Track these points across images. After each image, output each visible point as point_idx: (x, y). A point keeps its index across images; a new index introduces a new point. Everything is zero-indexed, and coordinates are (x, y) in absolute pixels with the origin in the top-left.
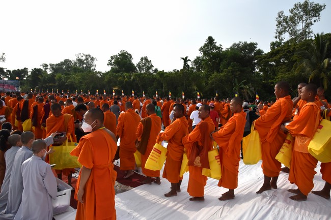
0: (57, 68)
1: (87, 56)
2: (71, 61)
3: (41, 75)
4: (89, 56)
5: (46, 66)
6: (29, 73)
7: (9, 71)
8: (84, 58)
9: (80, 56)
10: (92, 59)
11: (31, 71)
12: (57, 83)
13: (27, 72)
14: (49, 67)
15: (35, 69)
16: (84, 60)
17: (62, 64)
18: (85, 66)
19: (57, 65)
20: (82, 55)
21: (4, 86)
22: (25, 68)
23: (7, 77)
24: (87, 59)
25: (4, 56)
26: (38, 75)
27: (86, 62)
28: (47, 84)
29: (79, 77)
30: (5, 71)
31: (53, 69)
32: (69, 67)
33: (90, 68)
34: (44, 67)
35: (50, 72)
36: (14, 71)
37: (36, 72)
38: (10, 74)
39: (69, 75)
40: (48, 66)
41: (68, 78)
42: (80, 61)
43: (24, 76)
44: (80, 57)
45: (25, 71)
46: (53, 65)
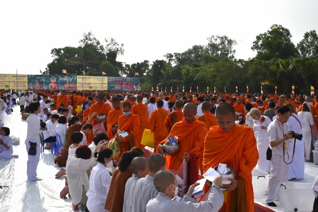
0: (183, 59)
1: (222, 38)
2: (201, 48)
3: (164, 68)
4: (226, 38)
5: (170, 56)
6: (150, 67)
7: (127, 66)
8: (218, 42)
9: (213, 39)
10: (230, 42)
11: (153, 64)
13: (147, 65)
14: (174, 58)
15: (157, 61)
16: (219, 45)
17: (190, 52)
18: (219, 52)
19: (183, 54)
20: (216, 38)
21: (122, 84)
22: (146, 61)
23: (125, 73)
24: (223, 43)
25: (123, 48)
26: (160, 68)
27: (221, 47)
28: (171, 81)
29: (212, 69)
30: (124, 66)
31: (178, 59)
32: (199, 56)
33: (227, 55)
34: (168, 57)
35: (175, 65)
36: (133, 65)
37: (159, 64)
38: (129, 70)
39: (198, 66)
40: (172, 56)
41: (197, 71)
42: (213, 46)
43: (144, 71)
44: (213, 41)
45: (145, 64)
46: (179, 54)
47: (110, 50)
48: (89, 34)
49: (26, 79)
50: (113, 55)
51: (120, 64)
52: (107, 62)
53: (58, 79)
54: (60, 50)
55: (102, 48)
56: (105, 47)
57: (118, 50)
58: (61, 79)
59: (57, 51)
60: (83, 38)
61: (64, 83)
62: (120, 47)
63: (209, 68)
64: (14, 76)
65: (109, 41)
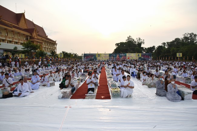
0: (171, 44)
1: (191, 34)
2: (179, 39)
4: (193, 34)
5: (164, 44)
7: (146, 48)
8: (189, 36)
9: (186, 35)
11: (157, 47)
12: (172, 53)
14: (166, 44)
15: (159, 46)
16: (189, 37)
17: (173, 42)
18: (189, 40)
19: (171, 42)
20: (187, 34)
21: (144, 56)
23: (145, 52)
24: (191, 36)
25: (144, 41)
26: (161, 49)
27: (190, 38)
28: (166, 54)
31: (169, 45)
32: (179, 43)
33: (193, 41)
34: (163, 44)
35: (167, 47)
36: (148, 48)
38: (147, 50)
39: (179, 47)
40: (165, 43)
41: (178, 50)
42: (186, 38)
43: (153, 50)
44: (186, 36)
45: (154, 47)
46: (169, 42)
47: (138, 42)
48: (130, 36)
49: (108, 55)
50: (140, 44)
51: (143, 48)
52: (137, 47)
53: (119, 55)
54: (118, 43)
55: (135, 42)
56: (136, 41)
57: (142, 42)
58: (120, 55)
59: (117, 44)
60: (127, 39)
61: (122, 56)
62: (142, 41)
63: (184, 48)
64: (104, 54)
65: (138, 39)
